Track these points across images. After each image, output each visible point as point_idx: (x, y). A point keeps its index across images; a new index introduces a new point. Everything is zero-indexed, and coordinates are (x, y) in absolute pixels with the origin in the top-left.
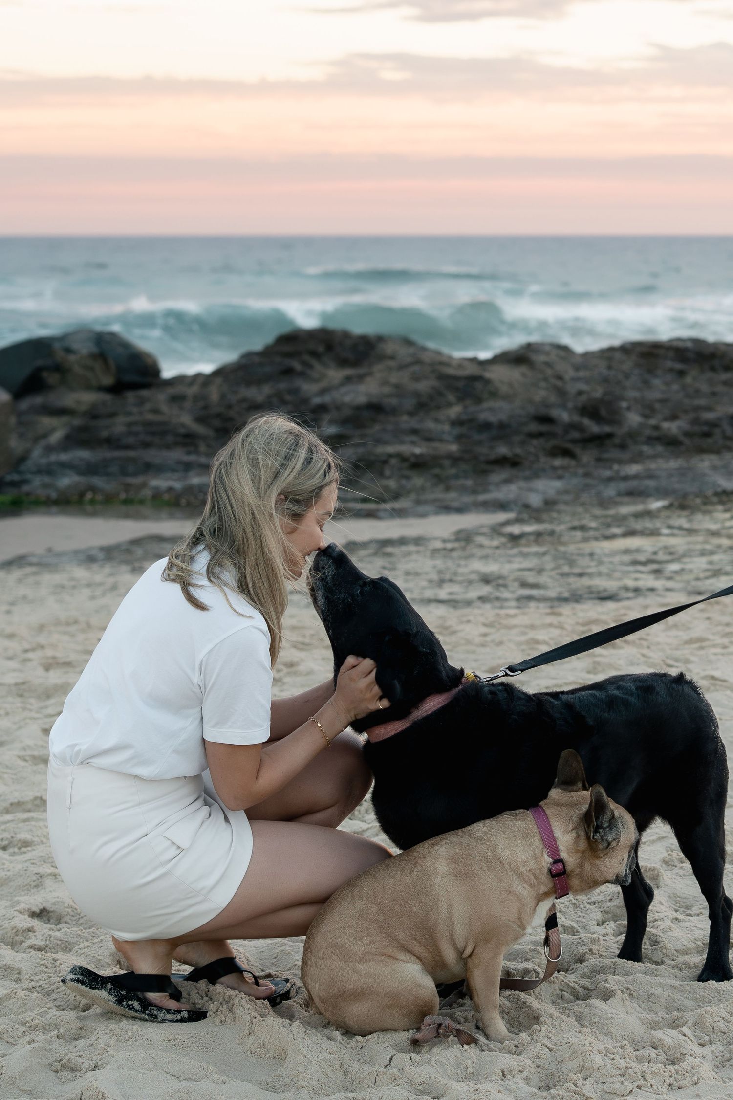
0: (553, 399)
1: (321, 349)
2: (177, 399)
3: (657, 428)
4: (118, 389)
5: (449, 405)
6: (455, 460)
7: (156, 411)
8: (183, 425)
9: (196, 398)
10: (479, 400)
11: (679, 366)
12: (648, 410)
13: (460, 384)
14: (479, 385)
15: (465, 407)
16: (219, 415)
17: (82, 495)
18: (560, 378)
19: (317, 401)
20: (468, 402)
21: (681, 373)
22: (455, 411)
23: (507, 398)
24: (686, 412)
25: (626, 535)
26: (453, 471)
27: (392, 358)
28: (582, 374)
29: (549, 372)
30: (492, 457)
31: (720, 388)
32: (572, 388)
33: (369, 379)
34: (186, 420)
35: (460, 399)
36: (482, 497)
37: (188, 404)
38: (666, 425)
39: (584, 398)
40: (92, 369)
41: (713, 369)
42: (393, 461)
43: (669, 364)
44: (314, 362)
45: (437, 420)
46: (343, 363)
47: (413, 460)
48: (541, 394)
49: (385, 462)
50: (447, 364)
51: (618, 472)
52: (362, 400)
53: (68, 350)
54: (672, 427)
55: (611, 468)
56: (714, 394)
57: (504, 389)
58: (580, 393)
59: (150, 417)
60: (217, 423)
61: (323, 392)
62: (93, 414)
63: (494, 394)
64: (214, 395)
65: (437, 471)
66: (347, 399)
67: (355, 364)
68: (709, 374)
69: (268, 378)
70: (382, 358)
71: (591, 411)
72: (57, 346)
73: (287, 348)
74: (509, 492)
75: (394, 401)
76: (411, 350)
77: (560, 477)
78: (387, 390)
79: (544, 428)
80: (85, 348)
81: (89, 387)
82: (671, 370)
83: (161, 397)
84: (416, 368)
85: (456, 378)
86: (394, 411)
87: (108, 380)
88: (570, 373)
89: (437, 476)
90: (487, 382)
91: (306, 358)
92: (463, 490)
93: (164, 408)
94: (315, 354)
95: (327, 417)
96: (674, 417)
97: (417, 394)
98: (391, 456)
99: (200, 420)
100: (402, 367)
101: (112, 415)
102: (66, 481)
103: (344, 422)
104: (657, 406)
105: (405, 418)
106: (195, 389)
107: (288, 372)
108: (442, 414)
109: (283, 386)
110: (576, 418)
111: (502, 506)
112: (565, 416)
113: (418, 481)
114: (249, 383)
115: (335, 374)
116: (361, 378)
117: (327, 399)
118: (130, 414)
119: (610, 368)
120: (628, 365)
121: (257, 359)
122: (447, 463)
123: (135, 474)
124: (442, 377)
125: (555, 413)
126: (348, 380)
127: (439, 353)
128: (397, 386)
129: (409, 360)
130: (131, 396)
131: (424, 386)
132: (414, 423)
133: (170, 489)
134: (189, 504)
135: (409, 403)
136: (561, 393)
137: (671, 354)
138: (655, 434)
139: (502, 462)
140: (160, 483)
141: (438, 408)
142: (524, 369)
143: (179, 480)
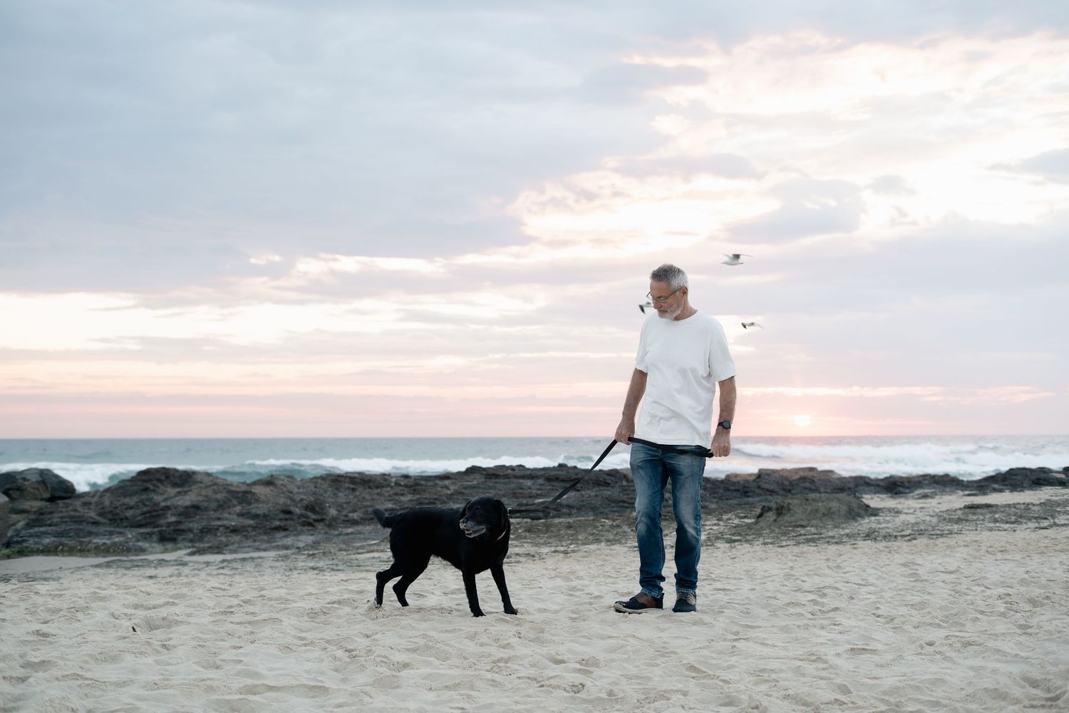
0: (289, 502)
1: (163, 478)
2: (85, 504)
3: (346, 516)
4: (52, 499)
5: (235, 506)
6: (254, 528)
7: (76, 510)
8: (91, 518)
9: (97, 504)
10: (250, 504)
11: (352, 486)
12: (340, 508)
13: (240, 495)
14: (249, 496)
15: (242, 507)
16: (111, 512)
17: (56, 547)
18: (291, 492)
19: (163, 504)
20: (244, 505)
21: (354, 490)
22: (238, 509)
23: (266, 502)
24: (360, 508)
25: (368, 552)
26: (254, 533)
27: (201, 482)
28: (301, 490)
29: (285, 489)
30: (273, 526)
31: (375, 497)
32: (298, 498)
33: (190, 493)
34: (92, 514)
35: (240, 503)
36: (273, 544)
37: (93, 507)
38: (351, 515)
39: (306, 502)
40: (38, 489)
41: (370, 488)
42: (221, 529)
43: (347, 485)
44: (160, 485)
45: (229, 513)
46: (175, 485)
47: (231, 528)
48: (282, 501)
49: (217, 529)
50: (231, 485)
51: (341, 532)
52: (188, 503)
53: (25, 479)
54: (355, 516)
55: (338, 530)
56: (373, 499)
57: (262, 498)
58: (302, 500)
59: (73, 513)
60: (110, 516)
61: (166, 500)
62: (41, 512)
63: (257, 500)
64: (107, 502)
65: (245, 533)
66: (180, 503)
67: (181, 485)
68: (368, 490)
69: (135, 493)
70: (196, 482)
71: (310, 508)
72: (18, 477)
73: (145, 478)
74: (289, 541)
75: (206, 504)
76: (211, 478)
77: (312, 535)
78: (200, 498)
79: (288, 516)
80: (34, 478)
81: (36, 499)
82: (348, 488)
83: (77, 503)
84: (215, 487)
85: (238, 492)
86: (206, 509)
87: (47, 495)
88: (296, 490)
89: (245, 536)
90: (254, 494)
91: (155, 482)
92: (263, 541)
93: (80, 509)
94: (159, 480)
95: (170, 512)
96: (354, 511)
97: (218, 501)
98: (220, 526)
99: (100, 515)
100: (207, 487)
101: (51, 513)
102: (47, 541)
103: (180, 515)
104: (345, 505)
105: (212, 512)
106: (95, 499)
107: (146, 490)
108: (232, 510)
109: (144, 497)
110: (303, 512)
111: (287, 548)
112: (297, 511)
113: (237, 538)
114: (125, 496)
115: (172, 491)
116: (186, 492)
117: (169, 503)
118: (61, 512)
119: (316, 487)
120: (325, 485)
121: (128, 483)
122: (250, 529)
123: (84, 537)
124: (229, 492)
125: (292, 509)
126: (179, 493)
127: (225, 480)
128: (206, 496)
129: (210, 483)
130: (60, 502)
131: (220, 496)
132: (217, 515)
133: (104, 544)
134: (114, 551)
135: (214, 505)
136: (292, 500)
137: (347, 480)
138: (346, 519)
139: (278, 529)
140: (98, 541)
141: (229, 507)
142: (271, 487)
143: (108, 539)
